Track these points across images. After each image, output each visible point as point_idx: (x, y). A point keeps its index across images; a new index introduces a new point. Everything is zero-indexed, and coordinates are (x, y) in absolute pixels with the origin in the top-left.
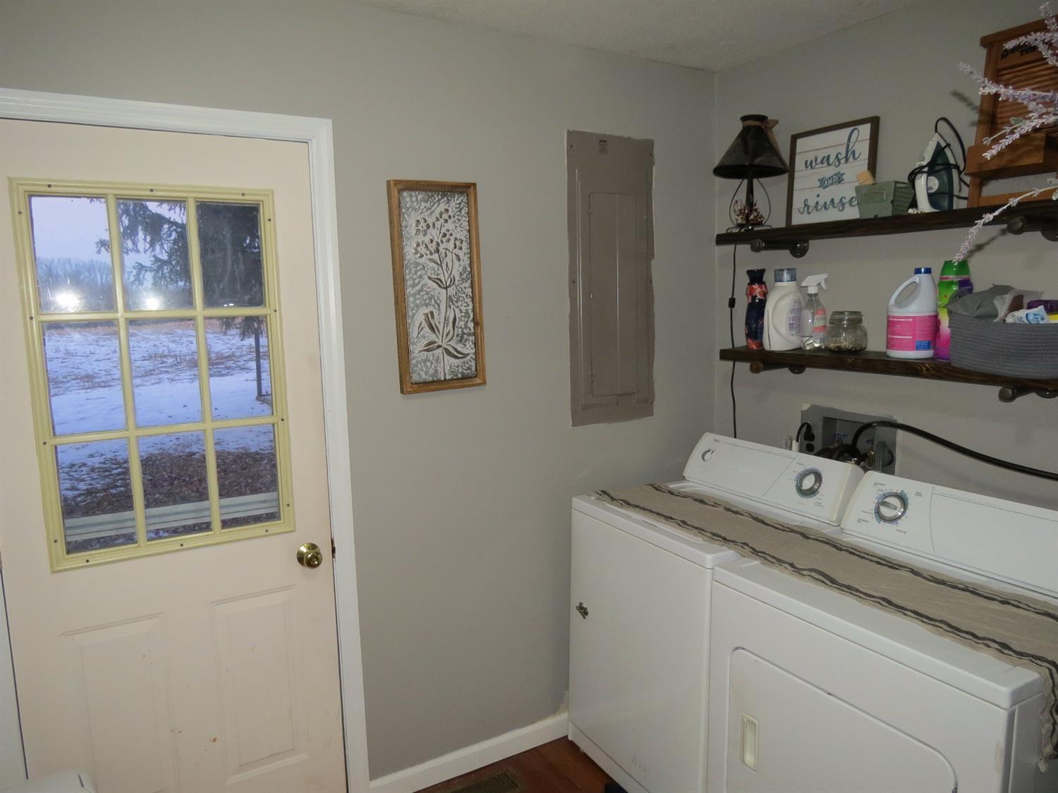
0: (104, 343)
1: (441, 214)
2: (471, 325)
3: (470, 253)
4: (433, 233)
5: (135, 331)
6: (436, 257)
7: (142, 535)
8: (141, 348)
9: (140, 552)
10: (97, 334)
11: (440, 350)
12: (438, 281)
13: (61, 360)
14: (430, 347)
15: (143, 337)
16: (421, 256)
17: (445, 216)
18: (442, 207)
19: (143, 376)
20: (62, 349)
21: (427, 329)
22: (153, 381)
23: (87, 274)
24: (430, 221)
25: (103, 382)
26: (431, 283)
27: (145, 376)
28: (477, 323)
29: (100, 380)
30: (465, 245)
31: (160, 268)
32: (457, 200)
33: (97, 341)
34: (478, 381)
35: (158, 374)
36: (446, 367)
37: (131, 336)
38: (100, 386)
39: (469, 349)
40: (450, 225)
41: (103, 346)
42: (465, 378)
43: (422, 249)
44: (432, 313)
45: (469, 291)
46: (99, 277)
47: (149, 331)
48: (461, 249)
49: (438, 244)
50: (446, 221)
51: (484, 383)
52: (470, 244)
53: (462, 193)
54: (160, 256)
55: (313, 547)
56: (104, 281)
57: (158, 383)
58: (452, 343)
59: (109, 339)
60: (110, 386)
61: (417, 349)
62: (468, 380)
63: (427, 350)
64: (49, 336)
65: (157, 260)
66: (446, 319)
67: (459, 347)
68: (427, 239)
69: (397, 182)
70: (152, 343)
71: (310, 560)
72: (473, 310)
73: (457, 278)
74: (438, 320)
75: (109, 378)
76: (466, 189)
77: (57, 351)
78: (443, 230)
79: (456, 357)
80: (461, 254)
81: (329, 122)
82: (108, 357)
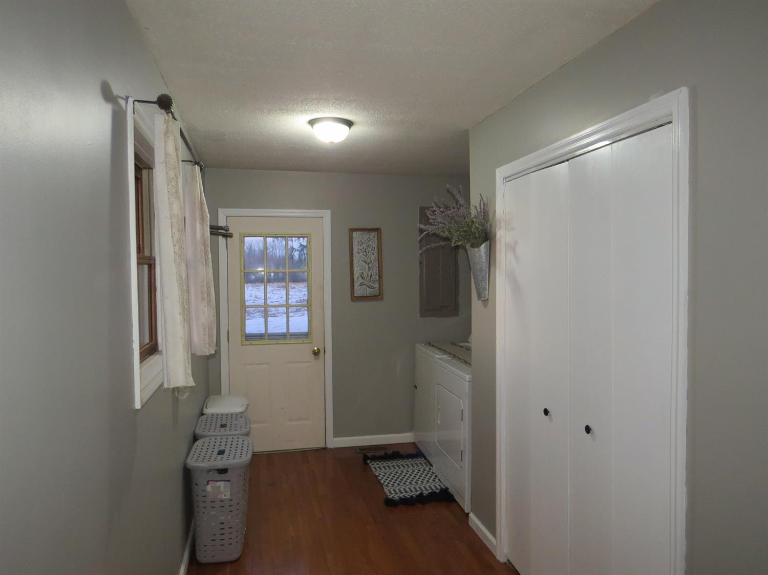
0: (276, 292)
1: (367, 238)
2: (378, 277)
3: (378, 252)
4: (364, 246)
5: (295, 286)
6: (365, 253)
7: (266, 339)
8: (297, 296)
9: (265, 343)
10: (273, 287)
11: (365, 286)
12: (365, 262)
13: (252, 301)
14: (361, 284)
15: (299, 290)
16: (359, 253)
17: (369, 240)
18: (368, 236)
19: (295, 312)
20: (254, 295)
21: (361, 278)
22: (299, 315)
23: (271, 249)
24: (363, 241)
25: (273, 314)
26: (362, 262)
27: (296, 312)
28: (380, 277)
29: (271, 313)
30: (376, 249)
31: (302, 250)
32: (373, 234)
33: (273, 291)
34: (380, 297)
35: (303, 311)
36: (368, 292)
37: (292, 288)
38: (271, 316)
39: (377, 285)
40: (370, 243)
41: (276, 294)
42: (375, 296)
43: (360, 251)
44: (363, 273)
45: (377, 265)
46: (278, 251)
47: (303, 286)
48: (374, 250)
49: (366, 249)
50: (369, 241)
51: (383, 297)
52: (378, 249)
53: (375, 231)
54: (303, 244)
55: (318, 349)
56: (280, 254)
57: (302, 316)
58: (370, 283)
59: (280, 290)
60: (276, 316)
61: (357, 284)
62: (377, 297)
63: (360, 285)
64: (247, 287)
65: (301, 245)
66: (368, 275)
67: (373, 285)
68: (361, 248)
69: (351, 229)
70: (303, 293)
71: (316, 354)
72: (379, 272)
73: (373, 260)
74: (365, 275)
75: (276, 312)
76: (377, 230)
77: (251, 296)
78: (368, 244)
79: (371, 288)
80: (374, 252)
81: (329, 211)
82: (278, 300)
